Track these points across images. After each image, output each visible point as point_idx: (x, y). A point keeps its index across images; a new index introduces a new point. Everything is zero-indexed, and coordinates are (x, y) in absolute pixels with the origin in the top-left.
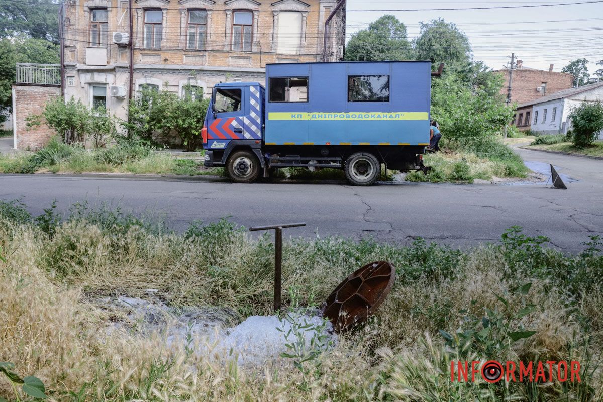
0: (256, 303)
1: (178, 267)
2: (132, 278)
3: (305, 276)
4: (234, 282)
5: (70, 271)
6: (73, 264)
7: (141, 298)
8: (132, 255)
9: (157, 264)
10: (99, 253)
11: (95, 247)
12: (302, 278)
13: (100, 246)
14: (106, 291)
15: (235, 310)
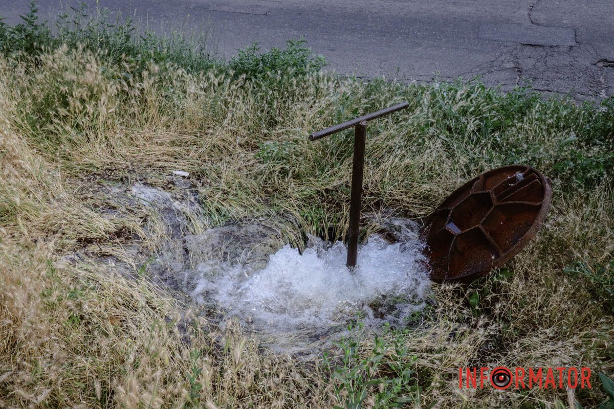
0: (330, 202)
1: (218, 135)
2: (153, 147)
3: (407, 161)
4: (297, 169)
5: (63, 138)
6: (68, 128)
7: (164, 189)
8: (153, 111)
9: (188, 126)
10: (103, 110)
11: (97, 99)
12: (403, 164)
13: (103, 98)
14: (117, 172)
15: (297, 214)
